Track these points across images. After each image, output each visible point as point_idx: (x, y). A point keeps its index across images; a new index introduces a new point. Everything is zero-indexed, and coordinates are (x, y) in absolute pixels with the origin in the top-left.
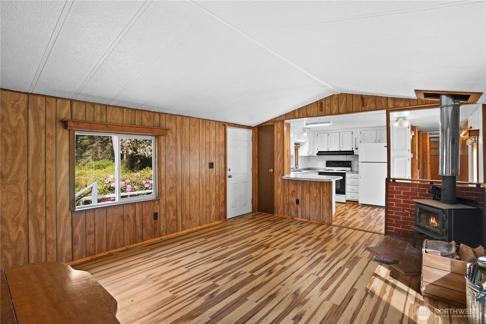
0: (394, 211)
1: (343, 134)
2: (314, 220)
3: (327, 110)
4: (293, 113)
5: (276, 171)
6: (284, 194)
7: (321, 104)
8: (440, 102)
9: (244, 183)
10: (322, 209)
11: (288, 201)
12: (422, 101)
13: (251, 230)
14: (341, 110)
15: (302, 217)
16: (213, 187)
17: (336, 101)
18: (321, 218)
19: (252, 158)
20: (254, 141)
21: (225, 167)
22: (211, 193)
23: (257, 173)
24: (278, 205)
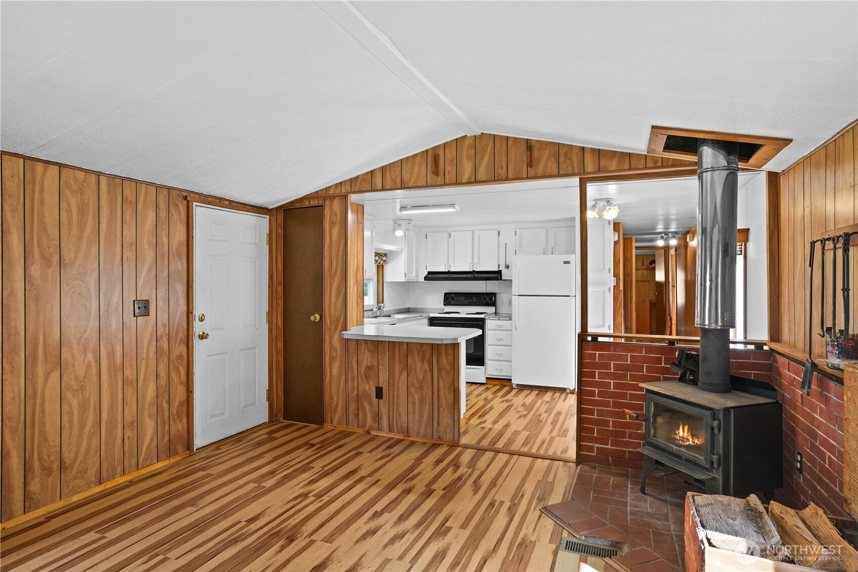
0: (596, 408)
1: (479, 236)
2: (417, 436)
3: (449, 172)
4: (369, 177)
5: (328, 319)
6: (346, 374)
7: (435, 157)
8: (699, 163)
9: (246, 349)
10: (437, 407)
11: (356, 392)
12: (655, 160)
13: (253, 481)
14: (482, 174)
15: (391, 430)
16: (146, 368)
17: (470, 152)
18: (435, 429)
19: (269, 287)
20: (274, 244)
21: (189, 312)
22: (140, 383)
23: (280, 325)
24: (333, 403)
